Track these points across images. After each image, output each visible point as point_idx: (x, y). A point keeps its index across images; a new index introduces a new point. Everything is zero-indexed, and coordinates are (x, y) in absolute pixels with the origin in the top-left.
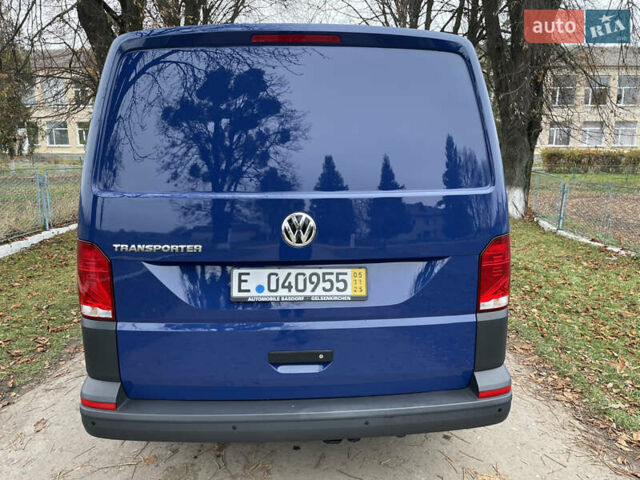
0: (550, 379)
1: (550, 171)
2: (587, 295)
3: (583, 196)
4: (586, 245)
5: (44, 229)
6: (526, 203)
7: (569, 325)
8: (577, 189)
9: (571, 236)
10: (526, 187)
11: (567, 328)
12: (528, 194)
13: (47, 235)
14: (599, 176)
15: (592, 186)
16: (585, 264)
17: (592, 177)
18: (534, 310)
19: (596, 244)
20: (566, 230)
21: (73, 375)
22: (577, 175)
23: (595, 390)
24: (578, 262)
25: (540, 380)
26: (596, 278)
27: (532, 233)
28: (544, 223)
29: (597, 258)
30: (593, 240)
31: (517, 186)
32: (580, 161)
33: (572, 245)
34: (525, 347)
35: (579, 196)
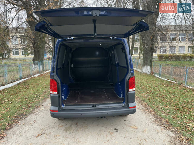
0: (150, 110)
1: (160, 61)
2: (163, 93)
3: (169, 68)
4: (166, 81)
5: (20, 79)
6: (151, 70)
7: (157, 99)
8: (168, 66)
9: (163, 78)
10: (151, 66)
11: (156, 100)
12: (151, 68)
13: (21, 81)
14: (174, 62)
15: (172, 65)
16: (165, 85)
17: (172, 62)
18: (149, 96)
19: (169, 80)
20: (162, 77)
21: (39, 112)
22: (168, 62)
23: (159, 112)
24: (163, 85)
25: (147, 110)
26: (167, 89)
27: (152, 78)
28: (156, 75)
29: (168, 84)
30: (168, 79)
31: (148, 65)
32: (169, 58)
33: (162, 81)
34: (145, 104)
35: (168, 68)
